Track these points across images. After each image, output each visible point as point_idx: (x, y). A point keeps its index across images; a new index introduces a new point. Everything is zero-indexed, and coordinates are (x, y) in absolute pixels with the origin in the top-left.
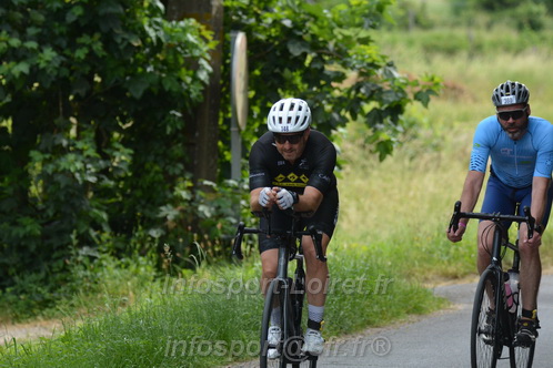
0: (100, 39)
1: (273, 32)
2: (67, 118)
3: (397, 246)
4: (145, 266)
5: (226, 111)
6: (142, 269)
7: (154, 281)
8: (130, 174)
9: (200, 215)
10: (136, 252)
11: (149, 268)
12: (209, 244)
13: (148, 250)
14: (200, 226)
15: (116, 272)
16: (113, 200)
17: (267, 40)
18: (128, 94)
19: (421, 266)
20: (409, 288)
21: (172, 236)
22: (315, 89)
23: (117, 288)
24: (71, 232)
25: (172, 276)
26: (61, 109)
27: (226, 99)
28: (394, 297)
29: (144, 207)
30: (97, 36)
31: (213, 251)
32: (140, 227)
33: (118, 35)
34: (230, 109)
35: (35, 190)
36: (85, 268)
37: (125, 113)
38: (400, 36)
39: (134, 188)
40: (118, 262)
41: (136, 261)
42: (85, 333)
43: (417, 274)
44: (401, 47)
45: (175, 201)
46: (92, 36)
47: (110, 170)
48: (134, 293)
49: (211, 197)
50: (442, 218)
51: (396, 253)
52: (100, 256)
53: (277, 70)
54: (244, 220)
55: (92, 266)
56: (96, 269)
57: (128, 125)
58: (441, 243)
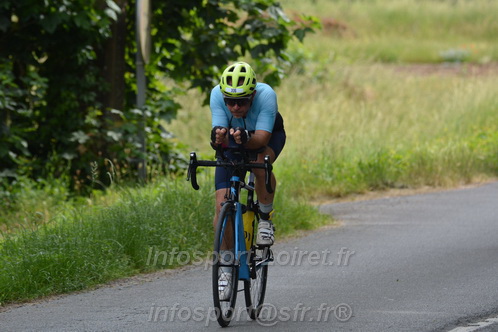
3: (286, 169)
4: (60, 189)
5: (132, 47)
6: (56, 190)
7: (67, 200)
8: (44, 103)
9: (109, 140)
10: (51, 175)
11: (62, 189)
12: (118, 167)
13: (61, 173)
14: (108, 151)
15: (33, 193)
16: (30, 129)
18: (43, 32)
19: (307, 186)
20: (296, 207)
21: (83, 159)
22: (211, 26)
23: (33, 206)
25: (84, 195)
27: (131, 36)
28: (284, 214)
31: (122, 174)
32: (55, 153)
34: (135, 44)
36: (5, 189)
37: (40, 49)
39: (49, 116)
40: (34, 184)
41: (50, 183)
42: (5, 248)
43: (304, 193)
47: (27, 99)
48: (49, 210)
49: (117, 124)
50: (326, 144)
51: (285, 175)
52: (18, 178)
53: (176, 9)
54: (148, 145)
55: (11, 187)
56: (15, 190)
57: (43, 60)
58: (326, 165)
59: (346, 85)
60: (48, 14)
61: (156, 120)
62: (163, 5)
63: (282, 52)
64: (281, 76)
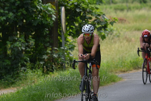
0: (25, 10)
1: (72, 6)
2: (17, 32)
3: (108, 64)
4: (40, 72)
5: (60, 29)
6: (39, 73)
7: (42, 76)
8: (34, 47)
9: (54, 57)
10: (37, 68)
12: (57, 65)
13: (40, 67)
14: (54, 60)
15: (32, 74)
16: (30, 54)
17: (70, 9)
18: (33, 25)
19: (114, 69)
20: (111, 75)
21: (46, 63)
22: (84, 21)
23: (32, 78)
24: (19, 63)
25: (47, 74)
26: (15, 30)
27: (60, 25)
29: (39, 56)
30: (24, 9)
31: (58, 67)
32: (38, 61)
33: (30, 8)
34: (61, 28)
35: (9, 52)
36: (23, 73)
37: (32, 30)
38: (108, 6)
39: (36, 50)
40: (32, 71)
41: (37, 70)
42: (23, 91)
43: (114, 71)
44: (108, 9)
45: (47, 54)
46: (22, 9)
47: (29, 46)
48: (37, 79)
49: (57, 52)
50: (120, 56)
51: (108, 66)
52: (27, 70)
53: (73, 17)
54: (66, 58)
55: (25, 72)
56: (26, 73)
57: (33, 33)
58: (120, 62)
59: (126, 38)
60: (34, 19)
61: (68, 50)
62: (69, 16)
63: (106, 28)
64: (106, 36)
